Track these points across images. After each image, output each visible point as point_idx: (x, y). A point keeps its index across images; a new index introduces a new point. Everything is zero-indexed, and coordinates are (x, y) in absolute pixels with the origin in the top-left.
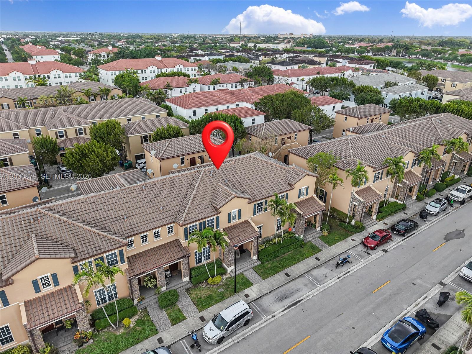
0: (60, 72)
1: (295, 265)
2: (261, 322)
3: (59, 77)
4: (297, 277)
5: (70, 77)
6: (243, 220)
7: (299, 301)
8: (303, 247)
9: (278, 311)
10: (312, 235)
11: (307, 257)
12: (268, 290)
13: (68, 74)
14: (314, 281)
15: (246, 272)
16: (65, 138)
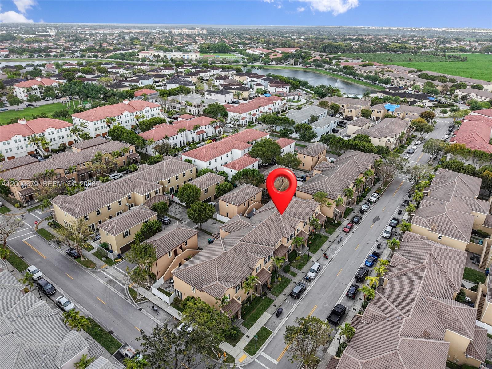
0: (53, 130)
1: (323, 245)
3: (53, 134)
5: (61, 131)
8: (321, 237)
11: (325, 241)
13: (59, 130)
15: (307, 252)
16: (149, 198)
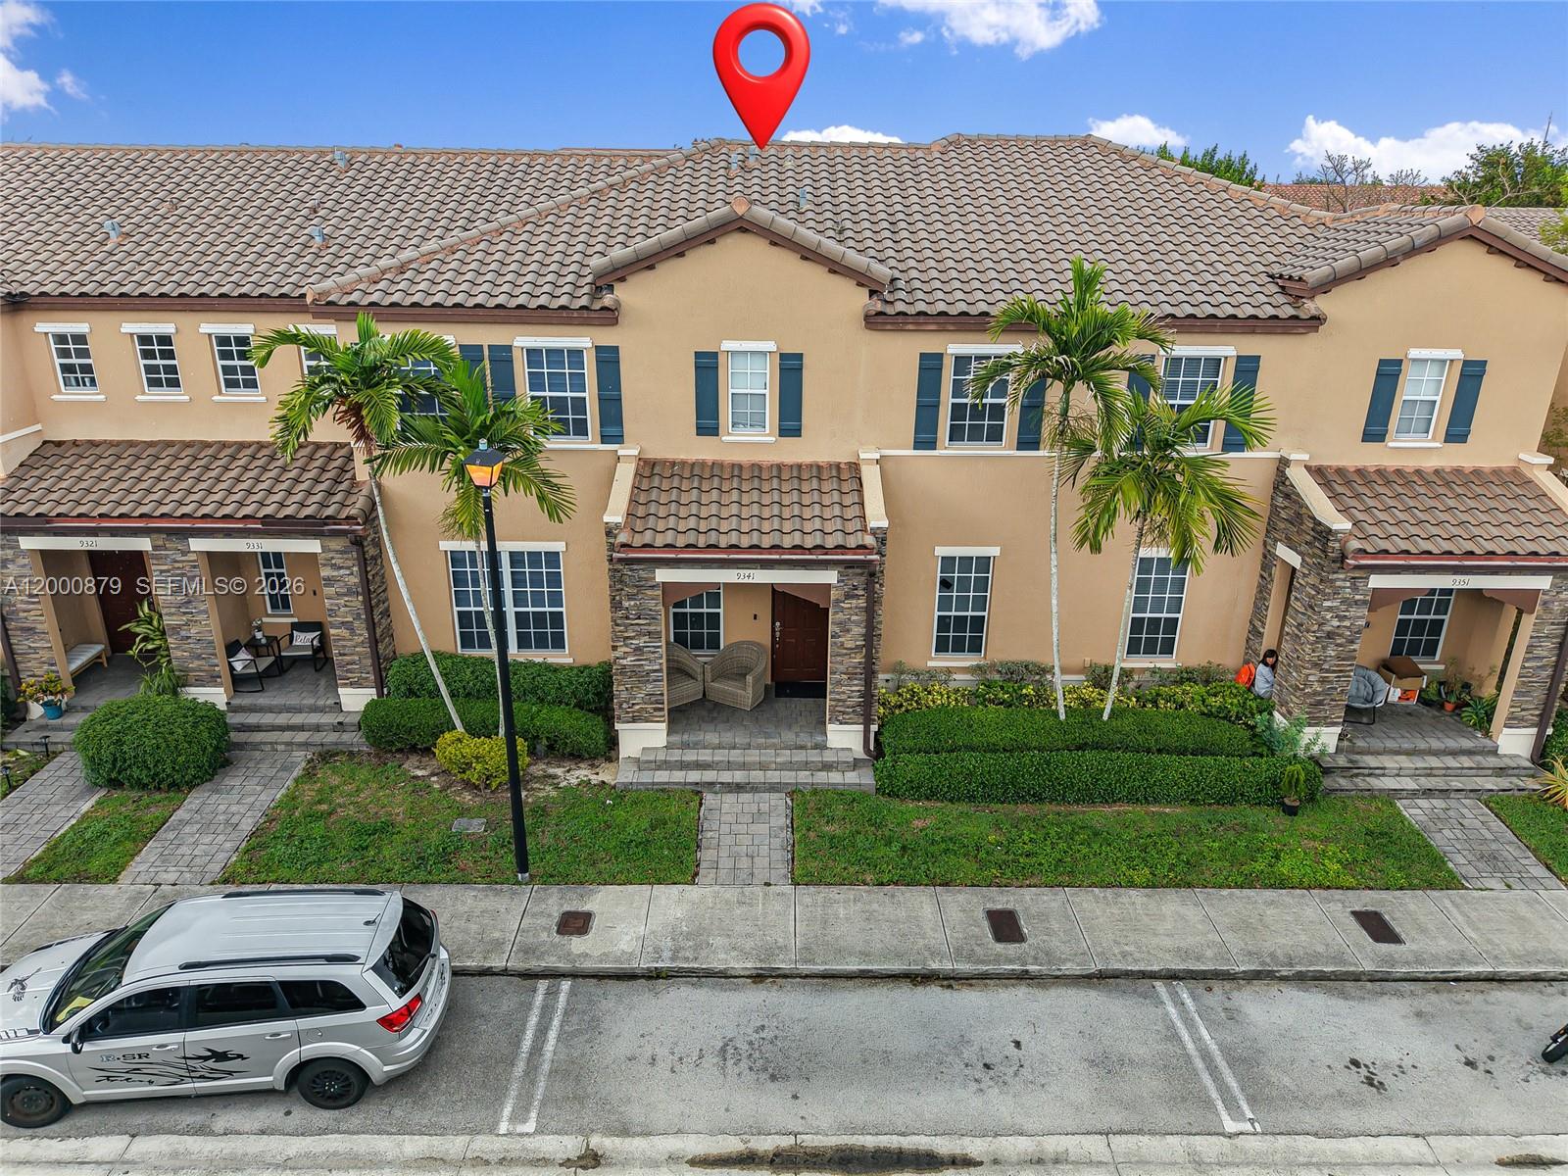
1: (1133, 892)
2: (453, 1144)
4: (1070, 968)
6: (812, 448)
8: (1292, 811)
10: (1433, 762)
11: (1282, 884)
12: (746, 955)
14: (1213, 1069)
15: (730, 798)
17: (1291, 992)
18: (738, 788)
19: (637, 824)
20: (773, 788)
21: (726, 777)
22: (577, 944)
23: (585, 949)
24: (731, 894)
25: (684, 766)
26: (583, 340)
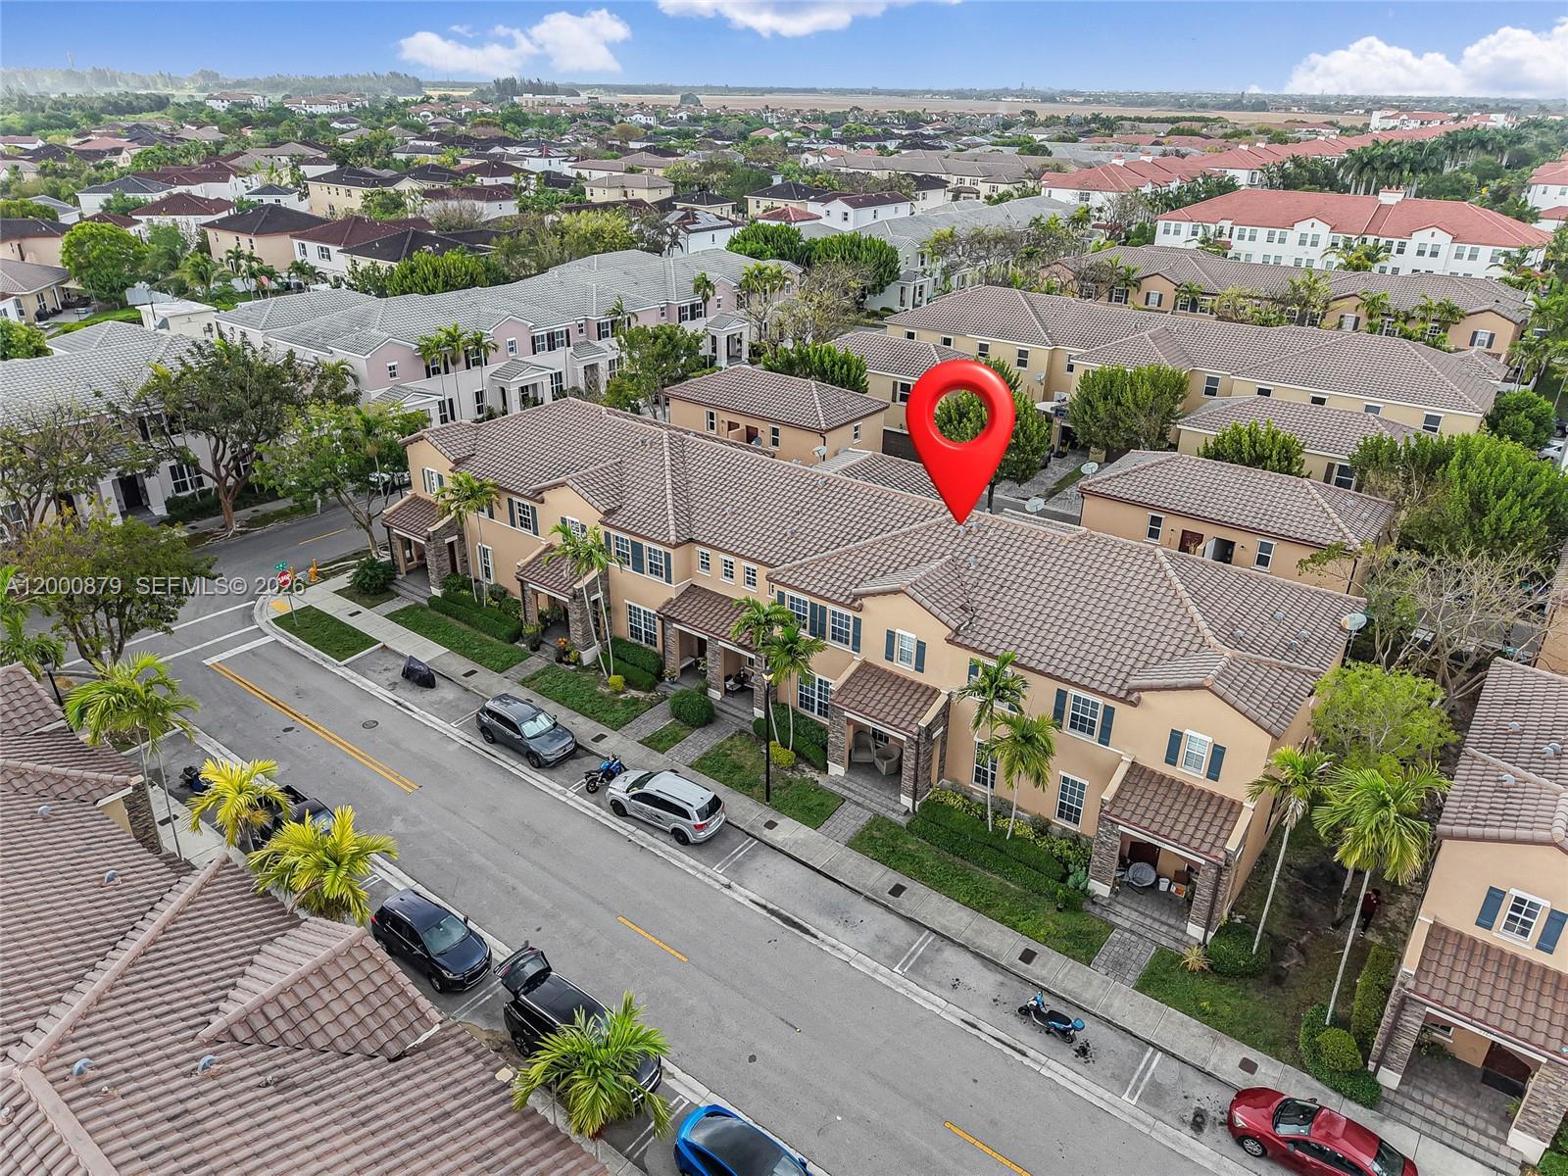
2: (702, 867)
3: (1434, 254)
4: (902, 912)
5: (1472, 257)
6: (930, 680)
7: (806, 931)
9: (749, 893)
13: (1468, 248)
17: (969, 956)
18: (858, 804)
19: (814, 800)
20: (869, 809)
21: (856, 798)
22: (767, 831)
23: (768, 835)
24: (823, 838)
25: (845, 788)
26: (850, 613)
